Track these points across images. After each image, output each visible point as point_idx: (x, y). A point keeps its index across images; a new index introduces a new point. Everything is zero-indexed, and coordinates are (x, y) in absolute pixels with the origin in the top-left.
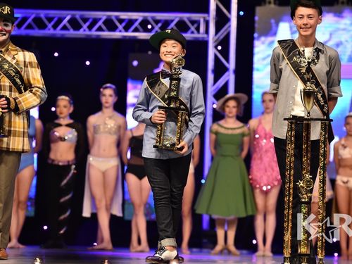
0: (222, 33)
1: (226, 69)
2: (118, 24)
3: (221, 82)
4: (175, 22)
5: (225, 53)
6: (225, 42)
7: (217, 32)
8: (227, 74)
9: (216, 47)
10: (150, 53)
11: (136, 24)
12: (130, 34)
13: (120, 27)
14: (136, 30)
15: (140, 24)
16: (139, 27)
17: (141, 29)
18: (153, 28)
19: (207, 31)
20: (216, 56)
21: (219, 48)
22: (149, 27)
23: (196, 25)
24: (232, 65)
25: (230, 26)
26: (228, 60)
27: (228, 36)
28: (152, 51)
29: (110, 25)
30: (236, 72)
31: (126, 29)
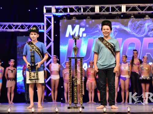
0: (49, 29)
1: (51, 41)
2: (13, 27)
3: (49, 46)
4: (32, 26)
5: (50, 36)
6: (50, 32)
7: (47, 29)
8: (51, 43)
9: (47, 34)
10: (24, 36)
11: (19, 27)
12: (17, 30)
13: (14, 28)
14: (19, 29)
15: (20, 26)
16: (20, 28)
17: (21, 28)
18: (25, 28)
19: (44, 29)
20: (47, 37)
21: (48, 34)
22: (24, 27)
23: (40, 27)
24: (52, 40)
25: (51, 27)
26: (51, 38)
27: (51, 30)
28: (25, 36)
29: (10, 27)
30: (54, 42)
31: (16, 28)
